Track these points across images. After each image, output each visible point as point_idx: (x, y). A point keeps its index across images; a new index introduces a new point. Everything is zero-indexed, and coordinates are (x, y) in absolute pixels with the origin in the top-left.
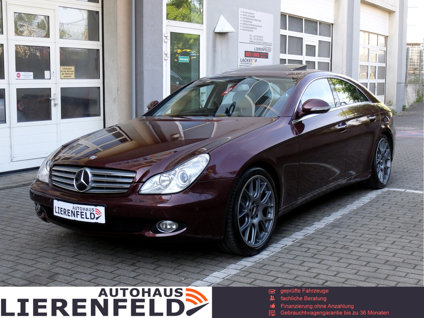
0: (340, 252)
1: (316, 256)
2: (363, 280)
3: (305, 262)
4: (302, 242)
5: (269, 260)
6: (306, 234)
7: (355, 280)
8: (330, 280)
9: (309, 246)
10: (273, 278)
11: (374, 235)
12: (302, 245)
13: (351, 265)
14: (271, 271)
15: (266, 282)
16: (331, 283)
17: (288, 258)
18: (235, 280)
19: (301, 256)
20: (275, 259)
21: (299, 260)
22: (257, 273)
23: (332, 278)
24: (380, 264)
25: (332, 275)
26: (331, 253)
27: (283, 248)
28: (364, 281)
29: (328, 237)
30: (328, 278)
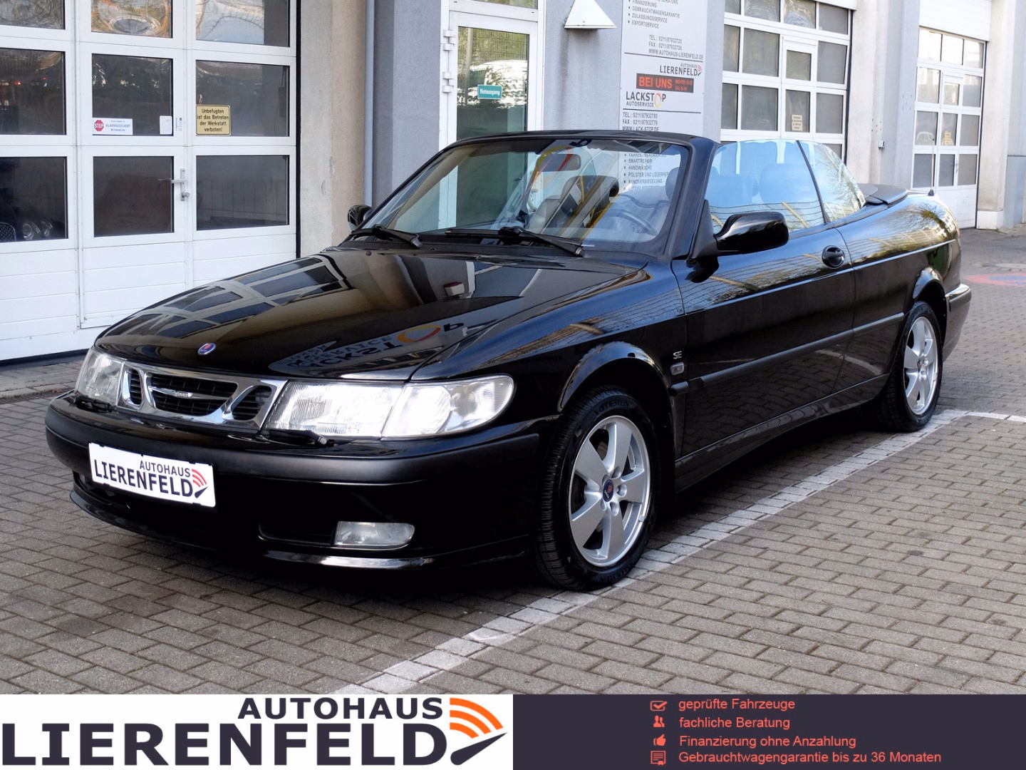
0: (838, 559)
1: (780, 568)
2: (885, 624)
3: (754, 582)
4: (751, 534)
5: (669, 574)
6: (761, 514)
7: (868, 625)
8: (810, 624)
9: (766, 544)
10: (674, 616)
11: (922, 521)
12: (749, 540)
13: (861, 590)
14: (673, 599)
15: (658, 624)
16: (810, 632)
17: (714, 570)
18: (585, 618)
19: (746, 567)
20: (684, 571)
21: (738, 576)
22: (638, 604)
23: (814, 619)
24: (929, 589)
25: (815, 613)
26: (815, 561)
27: (705, 547)
28: (889, 628)
29: (812, 524)
30: (803, 620)
